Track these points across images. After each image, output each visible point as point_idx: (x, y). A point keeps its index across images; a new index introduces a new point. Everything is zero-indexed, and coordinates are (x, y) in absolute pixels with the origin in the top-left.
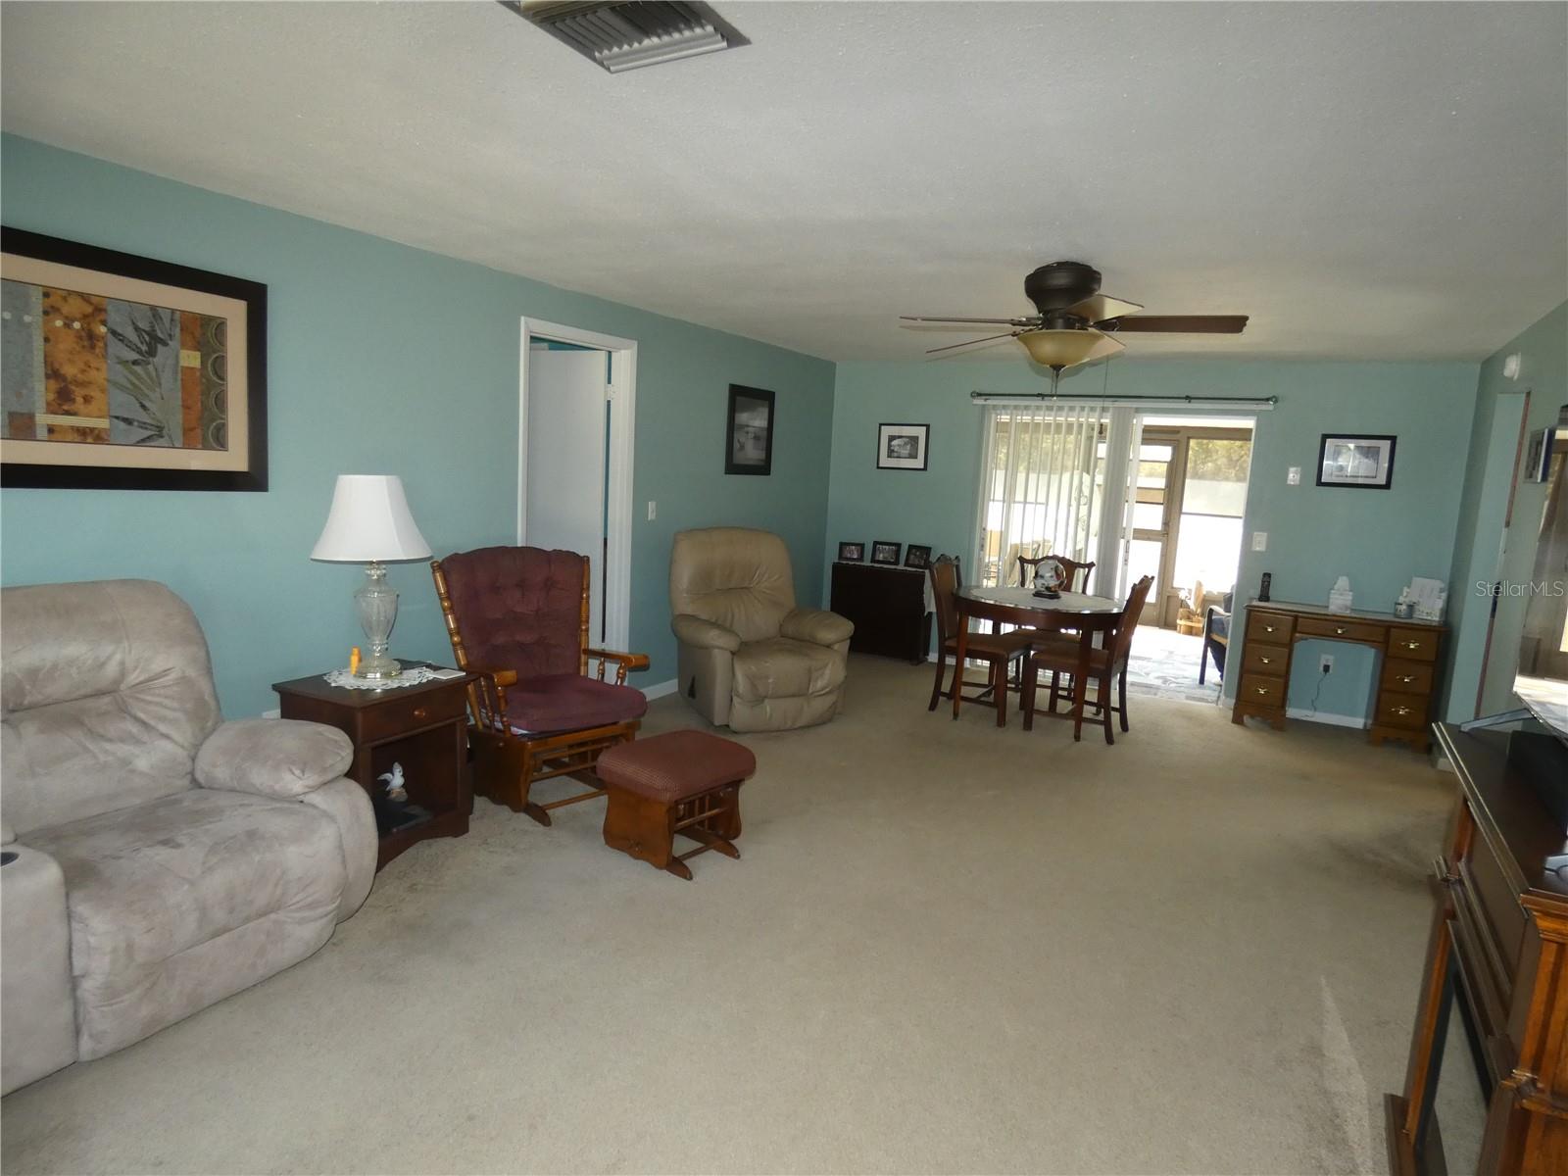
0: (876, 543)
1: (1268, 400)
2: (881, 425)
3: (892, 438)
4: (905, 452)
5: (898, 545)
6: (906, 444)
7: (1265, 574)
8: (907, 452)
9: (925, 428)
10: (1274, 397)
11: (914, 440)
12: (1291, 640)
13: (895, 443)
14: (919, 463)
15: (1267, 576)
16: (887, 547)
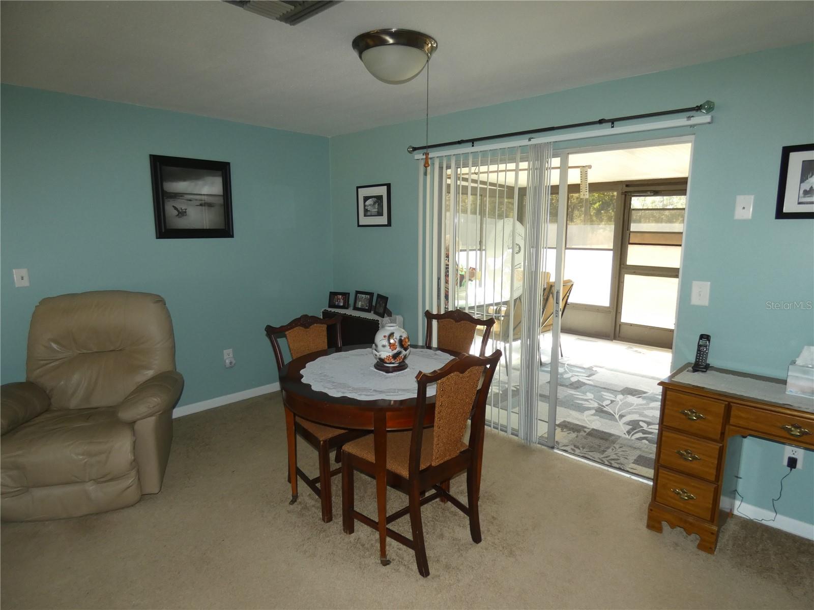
0: (358, 292)
1: (698, 108)
2: (358, 188)
3: (366, 199)
4: (375, 210)
5: (371, 294)
6: (375, 203)
7: (702, 337)
8: (376, 210)
9: (385, 187)
10: (708, 102)
11: (379, 198)
12: (723, 434)
13: (369, 202)
14: (383, 220)
15: (705, 337)
16: (364, 296)
